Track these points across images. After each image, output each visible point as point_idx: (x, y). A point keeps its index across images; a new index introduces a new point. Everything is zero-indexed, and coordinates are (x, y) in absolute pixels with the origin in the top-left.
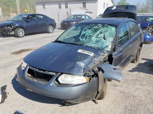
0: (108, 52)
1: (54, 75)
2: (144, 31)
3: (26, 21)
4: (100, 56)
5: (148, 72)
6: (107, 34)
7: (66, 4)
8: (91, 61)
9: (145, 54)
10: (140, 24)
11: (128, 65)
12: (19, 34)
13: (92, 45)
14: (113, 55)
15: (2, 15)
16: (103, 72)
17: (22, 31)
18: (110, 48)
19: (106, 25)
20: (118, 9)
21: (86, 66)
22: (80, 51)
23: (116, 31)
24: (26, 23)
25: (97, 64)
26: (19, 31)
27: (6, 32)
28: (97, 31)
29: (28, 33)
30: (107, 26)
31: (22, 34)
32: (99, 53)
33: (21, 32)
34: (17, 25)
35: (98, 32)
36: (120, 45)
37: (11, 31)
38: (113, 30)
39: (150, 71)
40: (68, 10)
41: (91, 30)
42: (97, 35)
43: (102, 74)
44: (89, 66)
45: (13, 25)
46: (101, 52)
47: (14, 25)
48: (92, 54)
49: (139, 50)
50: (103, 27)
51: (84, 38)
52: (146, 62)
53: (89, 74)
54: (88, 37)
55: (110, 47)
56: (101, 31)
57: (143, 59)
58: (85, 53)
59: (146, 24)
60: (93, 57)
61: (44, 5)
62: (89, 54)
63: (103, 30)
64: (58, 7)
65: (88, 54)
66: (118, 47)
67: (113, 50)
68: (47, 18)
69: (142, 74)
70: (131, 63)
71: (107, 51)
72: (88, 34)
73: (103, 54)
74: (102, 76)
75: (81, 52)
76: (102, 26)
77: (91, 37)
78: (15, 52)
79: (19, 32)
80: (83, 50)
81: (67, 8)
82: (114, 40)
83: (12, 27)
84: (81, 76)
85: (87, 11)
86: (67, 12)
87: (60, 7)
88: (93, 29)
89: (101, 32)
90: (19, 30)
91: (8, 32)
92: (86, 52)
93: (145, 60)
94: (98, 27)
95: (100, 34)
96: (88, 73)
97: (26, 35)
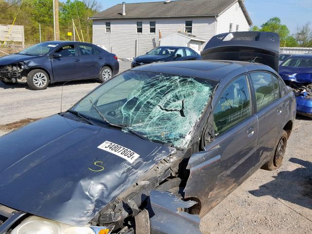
0: (180, 152)
1: (8, 218)
2: (305, 91)
3: (54, 56)
4: (154, 162)
5: (298, 198)
6: (189, 102)
7: (153, 24)
8: (127, 177)
9: (301, 146)
10: (295, 74)
11: (253, 176)
12: (35, 83)
13: (148, 130)
14: (191, 164)
15: (24, 41)
16: (152, 214)
17: (43, 77)
18: (188, 143)
19: (189, 80)
20: (238, 39)
21: (106, 193)
22: (104, 146)
23: (211, 97)
24: (52, 60)
25: (143, 187)
26: (37, 76)
27: (8, 78)
28: (168, 93)
29: (55, 82)
30: (191, 82)
31: (43, 84)
32: (154, 154)
33: (40, 79)
34: (32, 64)
35: (169, 96)
36: (218, 133)
37: (18, 75)
38: (204, 94)
39: (304, 195)
40: (155, 35)
41: (153, 89)
42: (167, 104)
43: (147, 221)
44: (114, 194)
45: (25, 63)
46: (160, 152)
47: (27, 64)
48: (133, 158)
49: (283, 139)
50: (183, 85)
51: (131, 108)
52: (298, 170)
53: (110, 218)
54: (143, 106)
55: (189, 137)
56: (178, 94)
57: (293, 160)
58: (116, 153)
59: (310, 75)
60: (133, 167)
61: (108, 24)
62: (125, 158)
63: (180, 90)
64: (137, 29)
65: (123, 156)
66: (212, 137)
67: (196, 147)
68: (100, 51)
69: (283, 206)
70: (261, 168)
71: (178, 149)
72: (145, 100)
73: (164, 157)
74: (147, 226)
75: (108, 150)
76: (180, 81)
77: (151, 107)
78: (7, 125)
79: (36, 78)
80: (113, 144)
81: (154, 32)
82: (202, 119)
83: (21, 68)
84: (83, 225)
85: (193, 39)
86: (154, 40)
87: (140, 30)
88: (159, 88)
89: (177, 96)
90: (35, 75)
91: (12, 78)
92: (119, 152)
93: (298, 165)
94: (172, 83)
95: (174, 101)
96: (111, 214)
97: (50, 85)
